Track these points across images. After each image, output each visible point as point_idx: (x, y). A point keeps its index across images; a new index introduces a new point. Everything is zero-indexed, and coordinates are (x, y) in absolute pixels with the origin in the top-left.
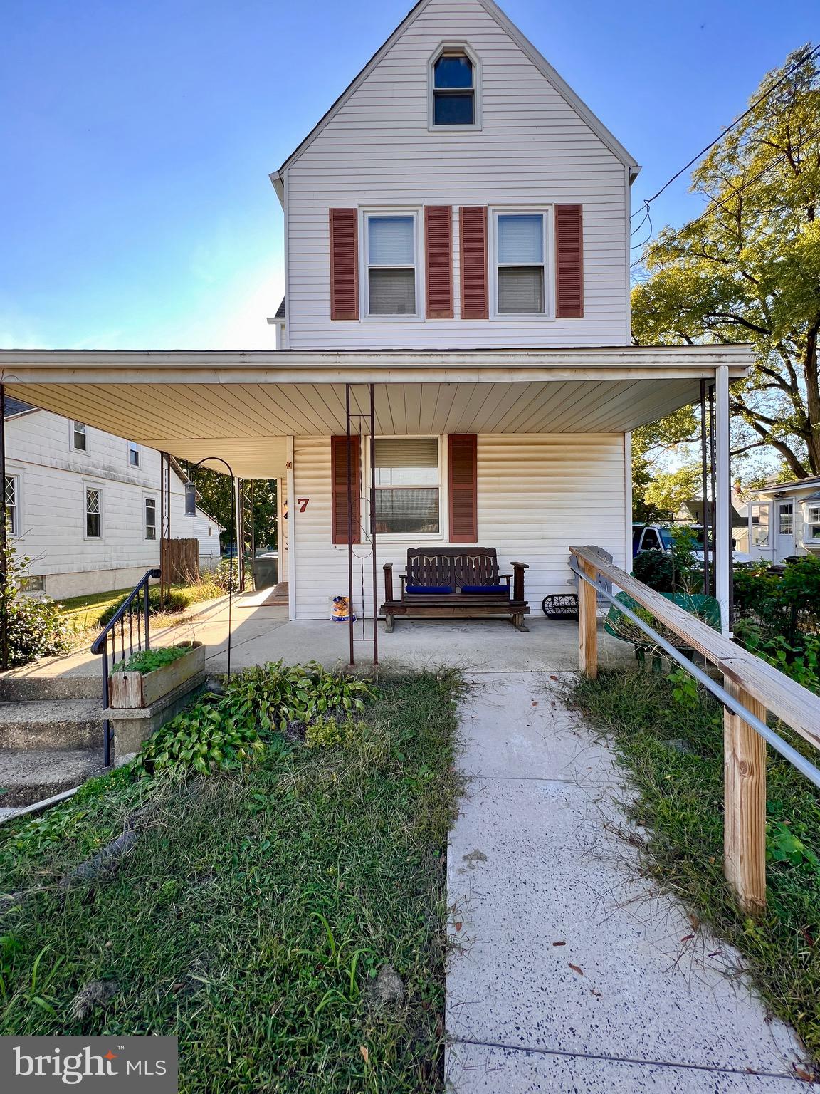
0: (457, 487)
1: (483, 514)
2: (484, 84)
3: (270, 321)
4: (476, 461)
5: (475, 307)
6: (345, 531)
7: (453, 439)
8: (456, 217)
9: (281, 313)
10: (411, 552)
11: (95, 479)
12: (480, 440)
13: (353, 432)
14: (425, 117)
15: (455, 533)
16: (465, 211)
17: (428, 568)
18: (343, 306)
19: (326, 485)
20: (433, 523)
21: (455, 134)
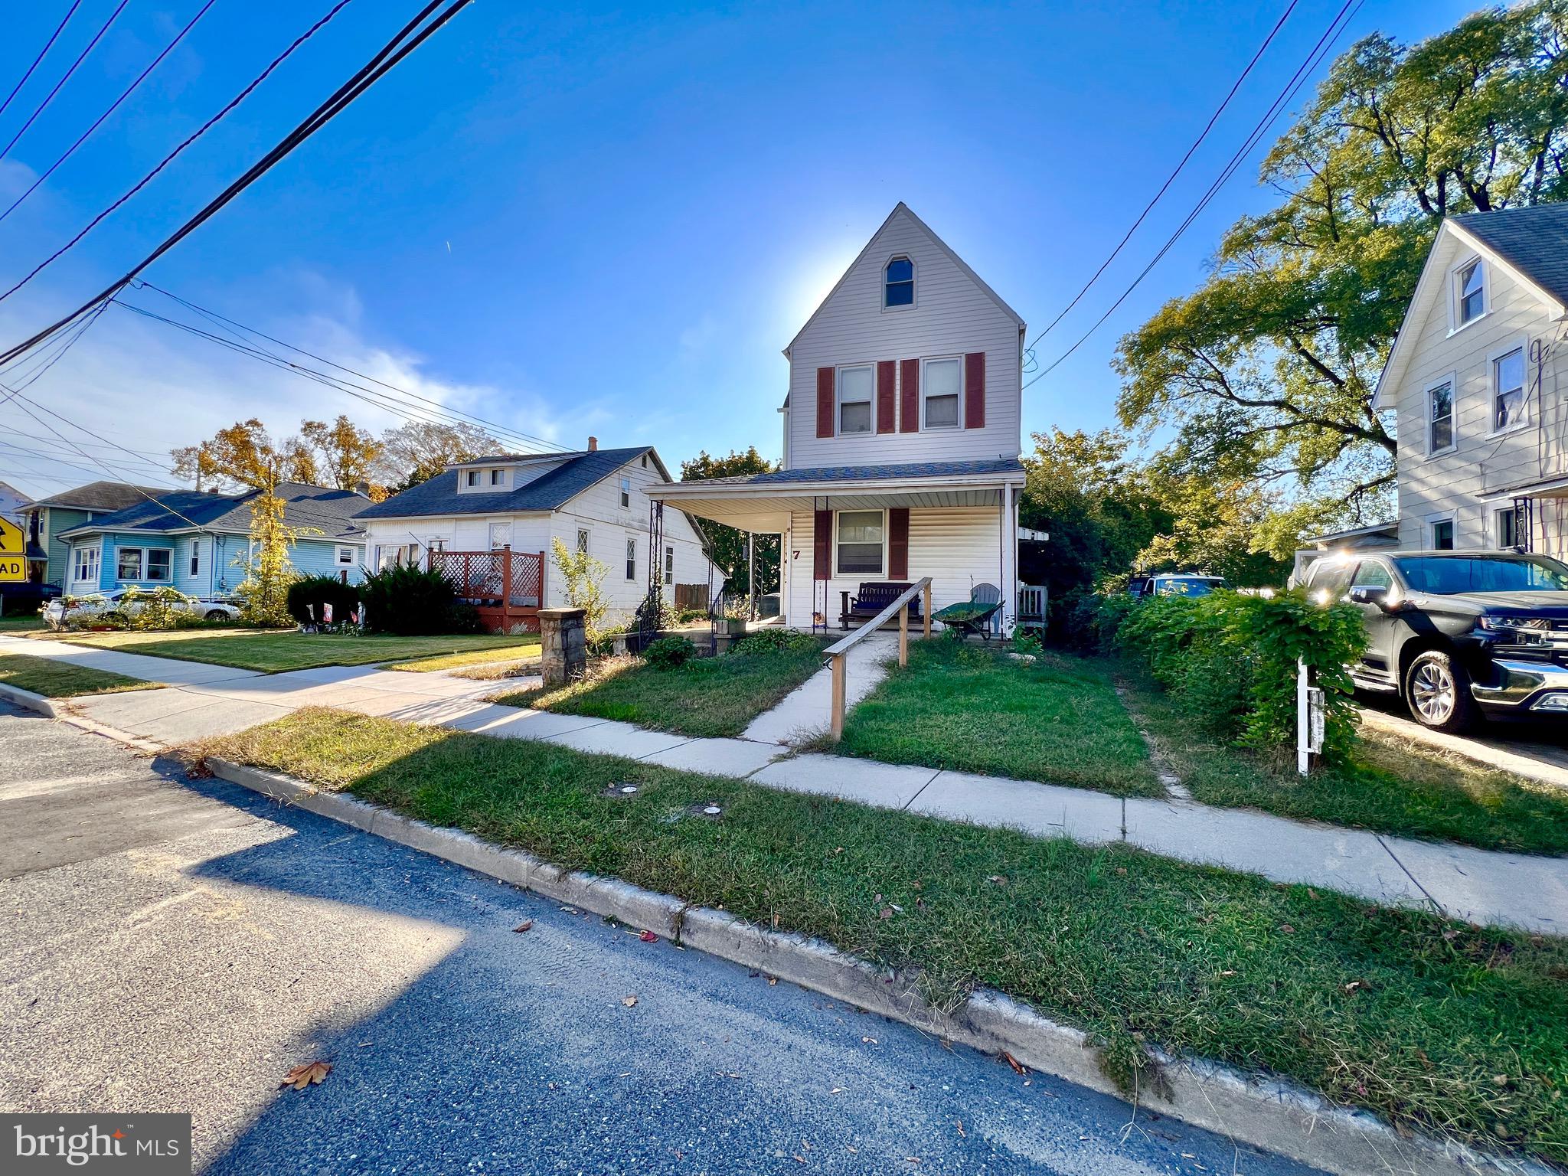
0: (894, 543)
1: (912, 561)
2: (920, 279)
3: (779, 410)
4: (908, 525)
5: (909, 425)
6: (822, 571)
7: (893, 512)
8: (898, 367)
9: (787, 404)
10: (862, 585)
11: (633, 531)
12: (911, 512)
13: (830, 508)
14: (879, 304)
15: (892, 575)
16: (904, 363)
17: (872, 595)
18: (825, 429)
19: (811, 543)
20: (878, 569)
21: (900, 312)
